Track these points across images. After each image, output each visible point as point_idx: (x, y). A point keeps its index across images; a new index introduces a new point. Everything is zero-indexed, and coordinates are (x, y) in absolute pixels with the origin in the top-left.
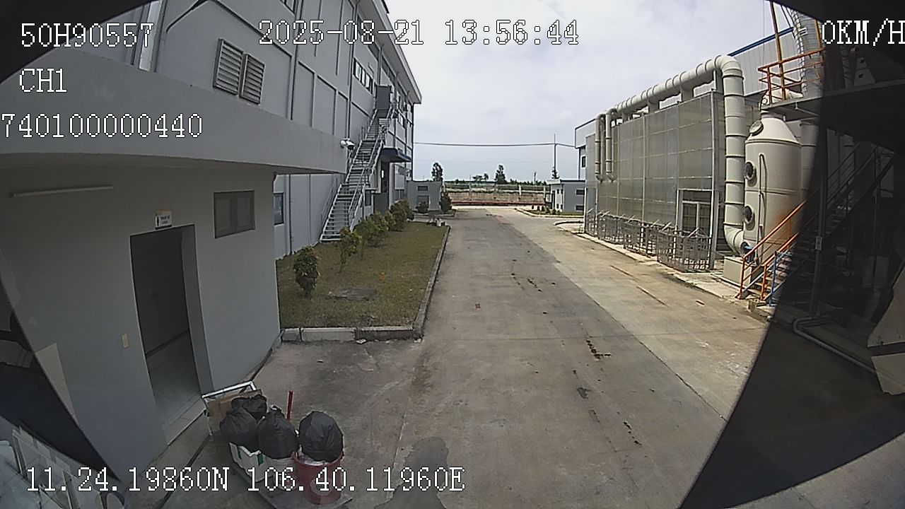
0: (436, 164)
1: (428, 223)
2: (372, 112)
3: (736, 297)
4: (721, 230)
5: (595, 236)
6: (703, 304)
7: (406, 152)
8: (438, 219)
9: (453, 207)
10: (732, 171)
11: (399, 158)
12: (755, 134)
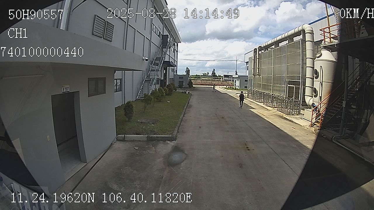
0: (187, 68)
1: (182, 92)
2: (160, 46)
3: (309, 126)
4: (304, 98)
5: (251, 99)
6: (295, 129)
7: (174, 63)
8: (187, 91)
9: (194, 86)
10: (309, 73)
11: (171, 65)
12: (318, 57)
